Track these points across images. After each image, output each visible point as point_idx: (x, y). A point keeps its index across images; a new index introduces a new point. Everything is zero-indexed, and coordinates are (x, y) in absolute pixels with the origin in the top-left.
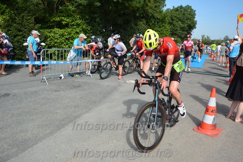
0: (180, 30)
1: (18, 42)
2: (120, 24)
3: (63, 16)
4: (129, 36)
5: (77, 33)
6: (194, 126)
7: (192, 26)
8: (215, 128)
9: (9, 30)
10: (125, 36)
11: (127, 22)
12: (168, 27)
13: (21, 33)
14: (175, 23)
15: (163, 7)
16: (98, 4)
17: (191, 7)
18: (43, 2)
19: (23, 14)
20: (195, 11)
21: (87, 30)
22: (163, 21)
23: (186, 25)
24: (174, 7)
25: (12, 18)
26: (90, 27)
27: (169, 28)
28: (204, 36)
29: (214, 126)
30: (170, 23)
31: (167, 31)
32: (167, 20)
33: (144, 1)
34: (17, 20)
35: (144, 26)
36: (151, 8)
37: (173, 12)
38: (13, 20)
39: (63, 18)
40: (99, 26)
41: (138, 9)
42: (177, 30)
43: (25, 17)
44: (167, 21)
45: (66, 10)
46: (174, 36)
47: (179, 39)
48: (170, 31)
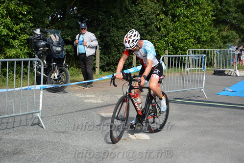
0: (236, 12)
4: (118, 28)
10: (109, 30)
21: (21, 13)
26: (25, 9)
27: (209, 8)
31: (206, 14)
35: (151, 4)
40: (49, 5)
42: (229, 12)
46: (222, 27)
47: (234, 33)
48: (212, 16)
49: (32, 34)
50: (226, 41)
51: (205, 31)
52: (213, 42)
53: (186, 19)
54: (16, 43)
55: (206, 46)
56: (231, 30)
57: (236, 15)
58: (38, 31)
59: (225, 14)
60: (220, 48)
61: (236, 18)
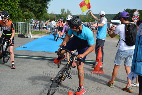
28: (64, 10)
31: (15, 1)
46: (25, 9)
47: (32, 13)
48: (18, 2)
50: (28, 17)
51: (14, 11)
52: (20, 18)
53: (1, 3)
55: (15, 20)
56: (30, 11)
57: (33, 3)
59: (26, 2)
60: (24, 21)
61: (33, 5)
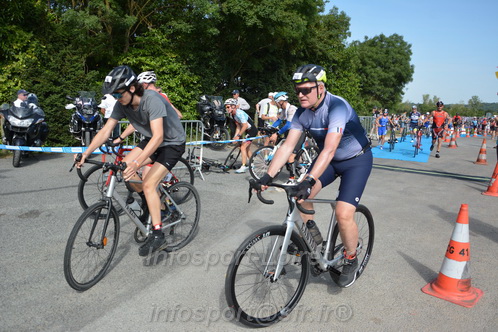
0: (380, 85)
1: (52, 105)
2: (258, 72)
3: (144, 55)
5: (170, 88)
6: (423, 283)
7: (404, 77)
8: (469, 287)
9: (35, 83)
11: (273, 68)
12: (355, 78)
13: (58, 88)
14: (368, 71)
15: (345, 37)
16: (215, 31)
17: (401, 38)
18: (104, 27)
19: (64, 51)
20: (410, 46)
21: (192, 83)
22: (344, 65)
23: (393, 74)
24: (366, 38)
25: (43, 59)
26: (195, 79)
27: (357, 80)
28: (428, 96)
29: (466, 284)
30: (360, 71)
31: (354, 86)
32: (354, 63)
33: (307, 26)
34: (53, 63)
36: (321, 40)
37: (366, 47)
38: (45, 62)
39: (143, 59)
40: (215, 75)
41: (295, 41)
42: (373, 84)
43: (68, 57)
44: (354, 66)
45: (150, 43)
49: (200, 100)
54: (187, 107)
58: (204, 98)
